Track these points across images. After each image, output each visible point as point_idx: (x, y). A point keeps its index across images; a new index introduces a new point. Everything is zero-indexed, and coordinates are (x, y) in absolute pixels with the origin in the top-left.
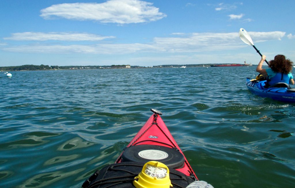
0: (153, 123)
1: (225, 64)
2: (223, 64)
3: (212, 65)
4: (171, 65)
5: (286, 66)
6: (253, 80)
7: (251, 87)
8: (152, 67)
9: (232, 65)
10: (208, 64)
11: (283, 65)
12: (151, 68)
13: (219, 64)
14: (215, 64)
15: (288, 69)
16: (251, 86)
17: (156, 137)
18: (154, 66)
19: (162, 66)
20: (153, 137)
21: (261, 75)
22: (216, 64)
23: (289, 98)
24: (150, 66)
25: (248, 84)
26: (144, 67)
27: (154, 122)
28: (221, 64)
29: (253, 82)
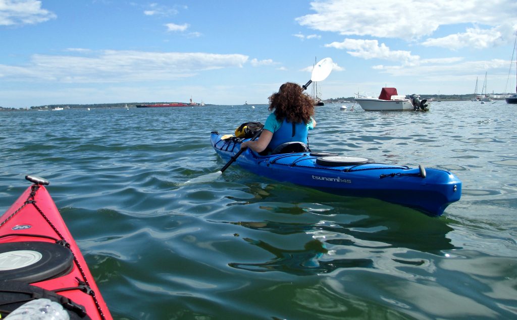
0: (27, 202)
1: (161, 103)
2: (157, 103)
3: (139, 105)
4: (67, 105)
5: (304, 108)
6: (228, 136)
7: (227, 153)
8: (29, 108)
9: (171, 105)
10: (132, 104)
11: (298, 106)
12: (26, 110)
13: (150, 103)
14: (143, 103)
15: (307, 113)
16: (226, 150)
17: (26, 227)
18: (32, 108)
19: (49, 106)
20: (20, 227)
21: (246, 127)
22: (146, 103)
23: (331, 180)
24: (24, 108)
25: (219, 147)
26: (13, 109)
27: (30, 199)
28: (154, 103)
29: (227, 140)
